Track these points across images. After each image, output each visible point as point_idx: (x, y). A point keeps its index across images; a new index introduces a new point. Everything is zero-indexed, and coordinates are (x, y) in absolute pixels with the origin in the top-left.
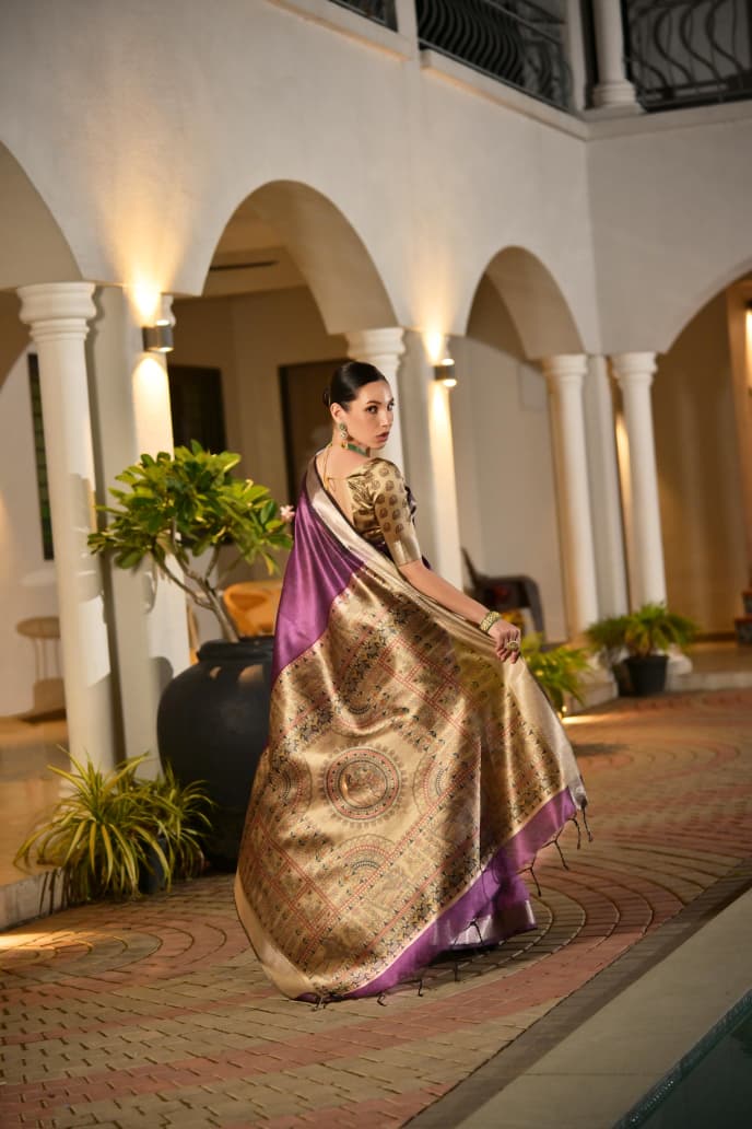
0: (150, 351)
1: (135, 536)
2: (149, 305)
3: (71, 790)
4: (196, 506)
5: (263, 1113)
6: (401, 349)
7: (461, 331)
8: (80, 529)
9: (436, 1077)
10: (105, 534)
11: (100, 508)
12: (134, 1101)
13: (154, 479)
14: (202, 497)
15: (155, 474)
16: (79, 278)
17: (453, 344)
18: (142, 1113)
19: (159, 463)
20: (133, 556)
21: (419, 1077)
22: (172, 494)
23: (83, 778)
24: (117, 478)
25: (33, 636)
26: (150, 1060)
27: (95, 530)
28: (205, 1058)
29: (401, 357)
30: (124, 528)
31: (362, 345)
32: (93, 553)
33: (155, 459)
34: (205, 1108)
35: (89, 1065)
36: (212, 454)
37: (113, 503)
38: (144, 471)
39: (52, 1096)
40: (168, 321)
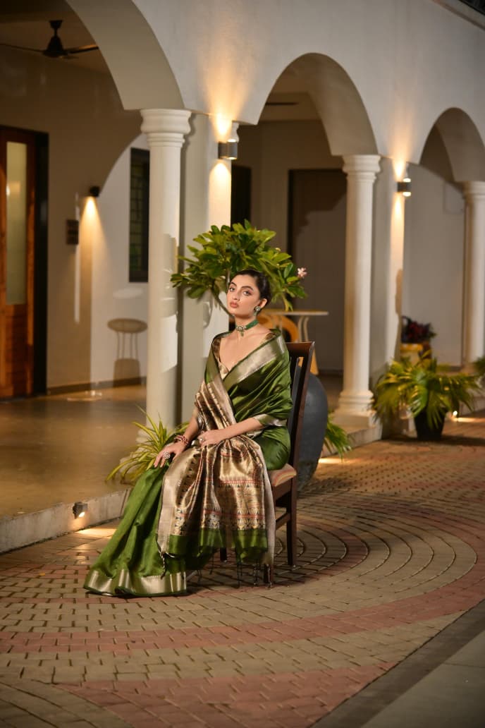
0: (222, 159)
1: (202, 278)
2: (224, 128)
3: (145, 437)
4: (244, 263)
5: (271, 669)
6: (378, 169)
7: (417, 161)
8: (167, 270)
9: (384, 657)
10: (183, 275)
11: (180, 258)
12: (187, 651)
13: (219, 243)
14: (248, 257)
15: (219, 239)
16: (182, 107)
17: (410, 169)
18: (192, 660)
19: (222, 233)
20: (199, 291)
21: (372, 656)
22: (229, 253)
23: (155, 431)
24: (194, 240)
25: (117, 330)
26: (197, 625)
27: (176, 272)
28: (232, 627)
29: (377, 175)
30: (196, 273)
31: (353, 164)
32: (174, 286)
33: (220, 229)
34: (233, 661)
35: (156, 623)
36: (258, 230)
37: (189, 255)
38: (212, 236)
39: (134, 642)
40: (235, 140)
